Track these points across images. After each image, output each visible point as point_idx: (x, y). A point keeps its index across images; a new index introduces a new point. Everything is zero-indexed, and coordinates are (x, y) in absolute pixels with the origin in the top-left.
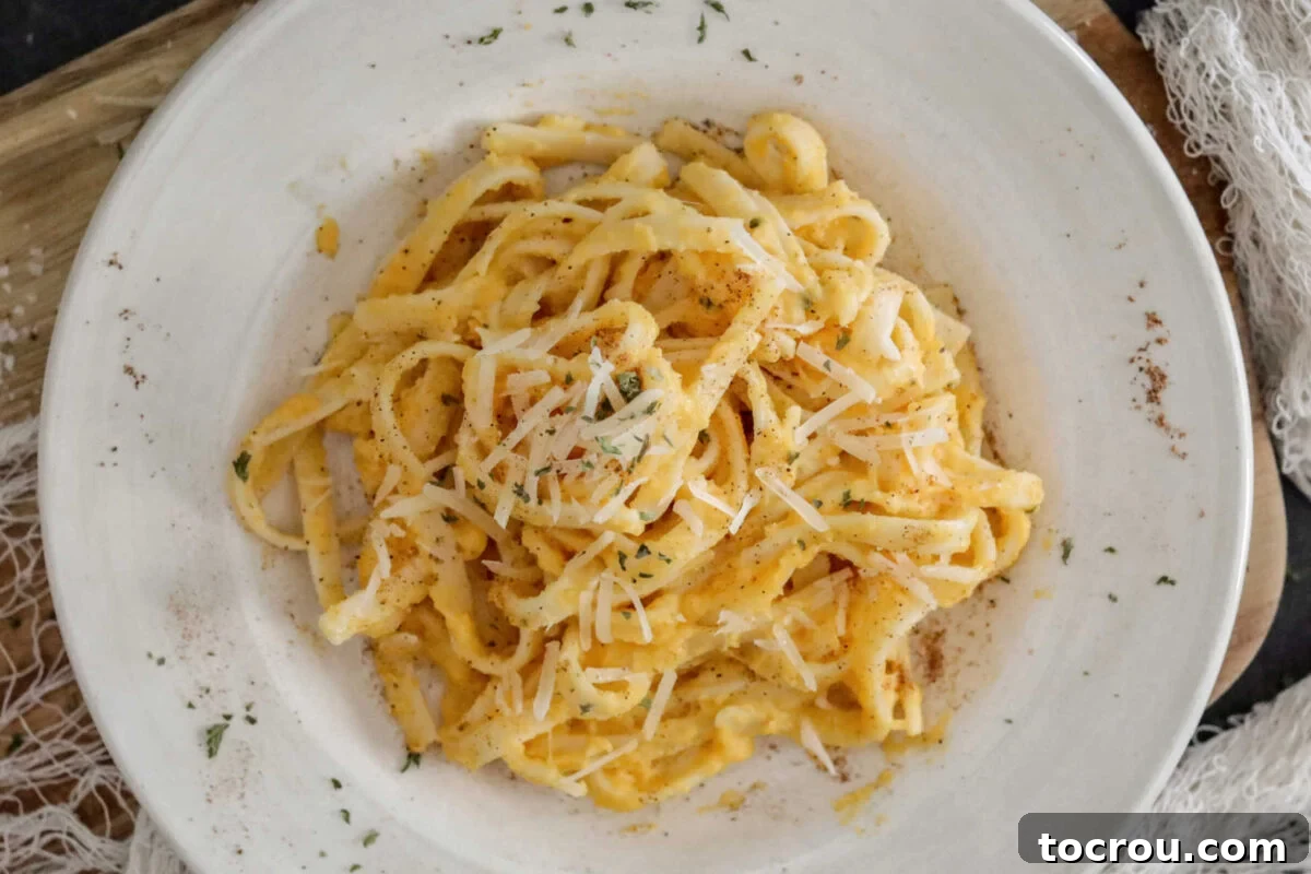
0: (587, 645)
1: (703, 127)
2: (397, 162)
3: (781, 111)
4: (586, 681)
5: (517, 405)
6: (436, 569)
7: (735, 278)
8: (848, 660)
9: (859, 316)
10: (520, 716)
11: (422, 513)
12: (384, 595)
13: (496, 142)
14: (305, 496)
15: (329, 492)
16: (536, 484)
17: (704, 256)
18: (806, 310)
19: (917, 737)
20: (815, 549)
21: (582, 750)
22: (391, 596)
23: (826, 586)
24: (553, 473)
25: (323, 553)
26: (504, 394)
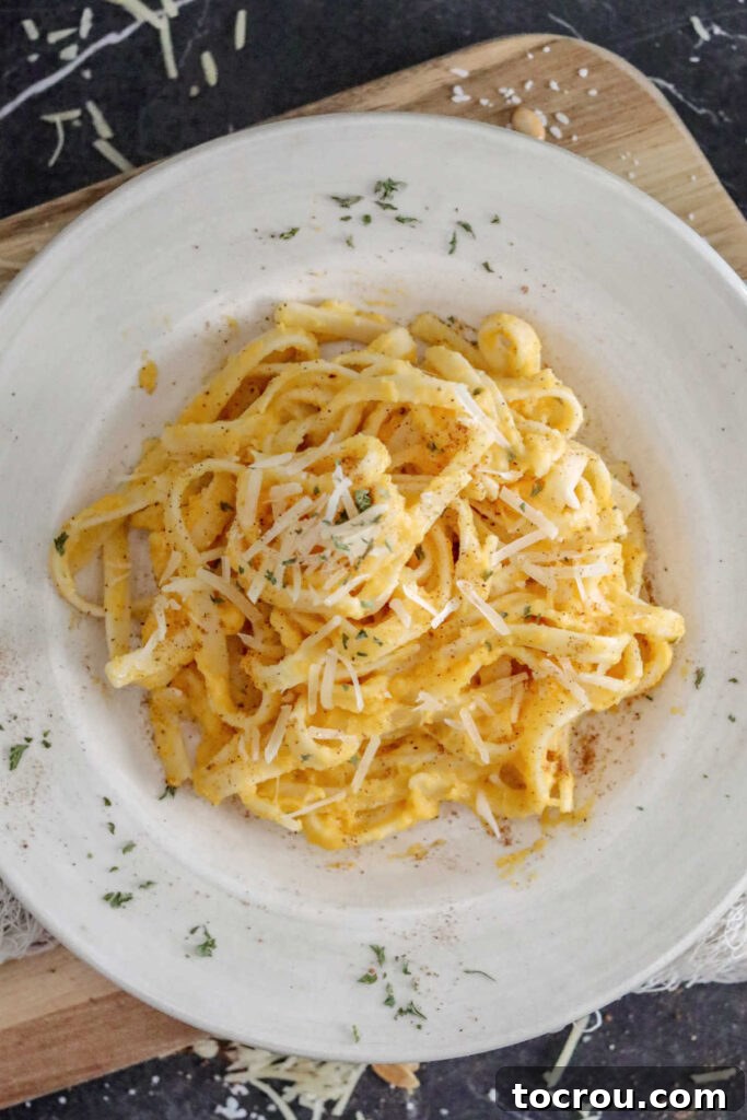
0: (312, 710)
1: (448, 322)
2: (208, 324)
3: (509, 313)
4: (308, 736)
5: (275, 511)
6: (201, 638)
7: (455, 429)
8: (516, 745)
9: (551, 471)
10: (255, 763)
11: (194, 591)
12: (159, 654)
13: (286, 316)
14: (109, 575)
15: (127, 575)
16: (282, 572)
17: (434, 409)
18: (510, 461)
19: (567, 814)
20: (499, 651)
21: (301, 796)
22: (165, 656)
23: (507, 685)
24: (297, 564)
25: (116, 620)
26: (266, 502)
